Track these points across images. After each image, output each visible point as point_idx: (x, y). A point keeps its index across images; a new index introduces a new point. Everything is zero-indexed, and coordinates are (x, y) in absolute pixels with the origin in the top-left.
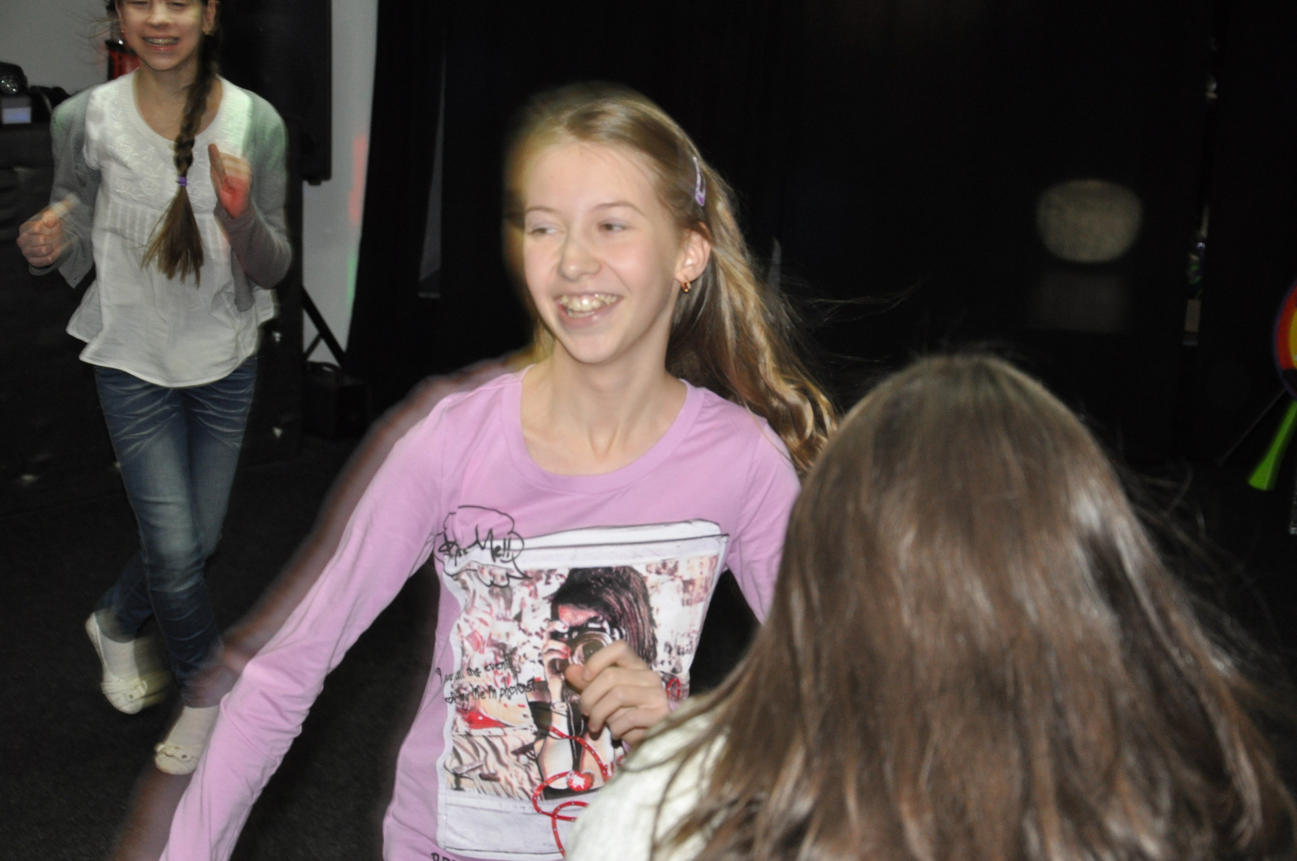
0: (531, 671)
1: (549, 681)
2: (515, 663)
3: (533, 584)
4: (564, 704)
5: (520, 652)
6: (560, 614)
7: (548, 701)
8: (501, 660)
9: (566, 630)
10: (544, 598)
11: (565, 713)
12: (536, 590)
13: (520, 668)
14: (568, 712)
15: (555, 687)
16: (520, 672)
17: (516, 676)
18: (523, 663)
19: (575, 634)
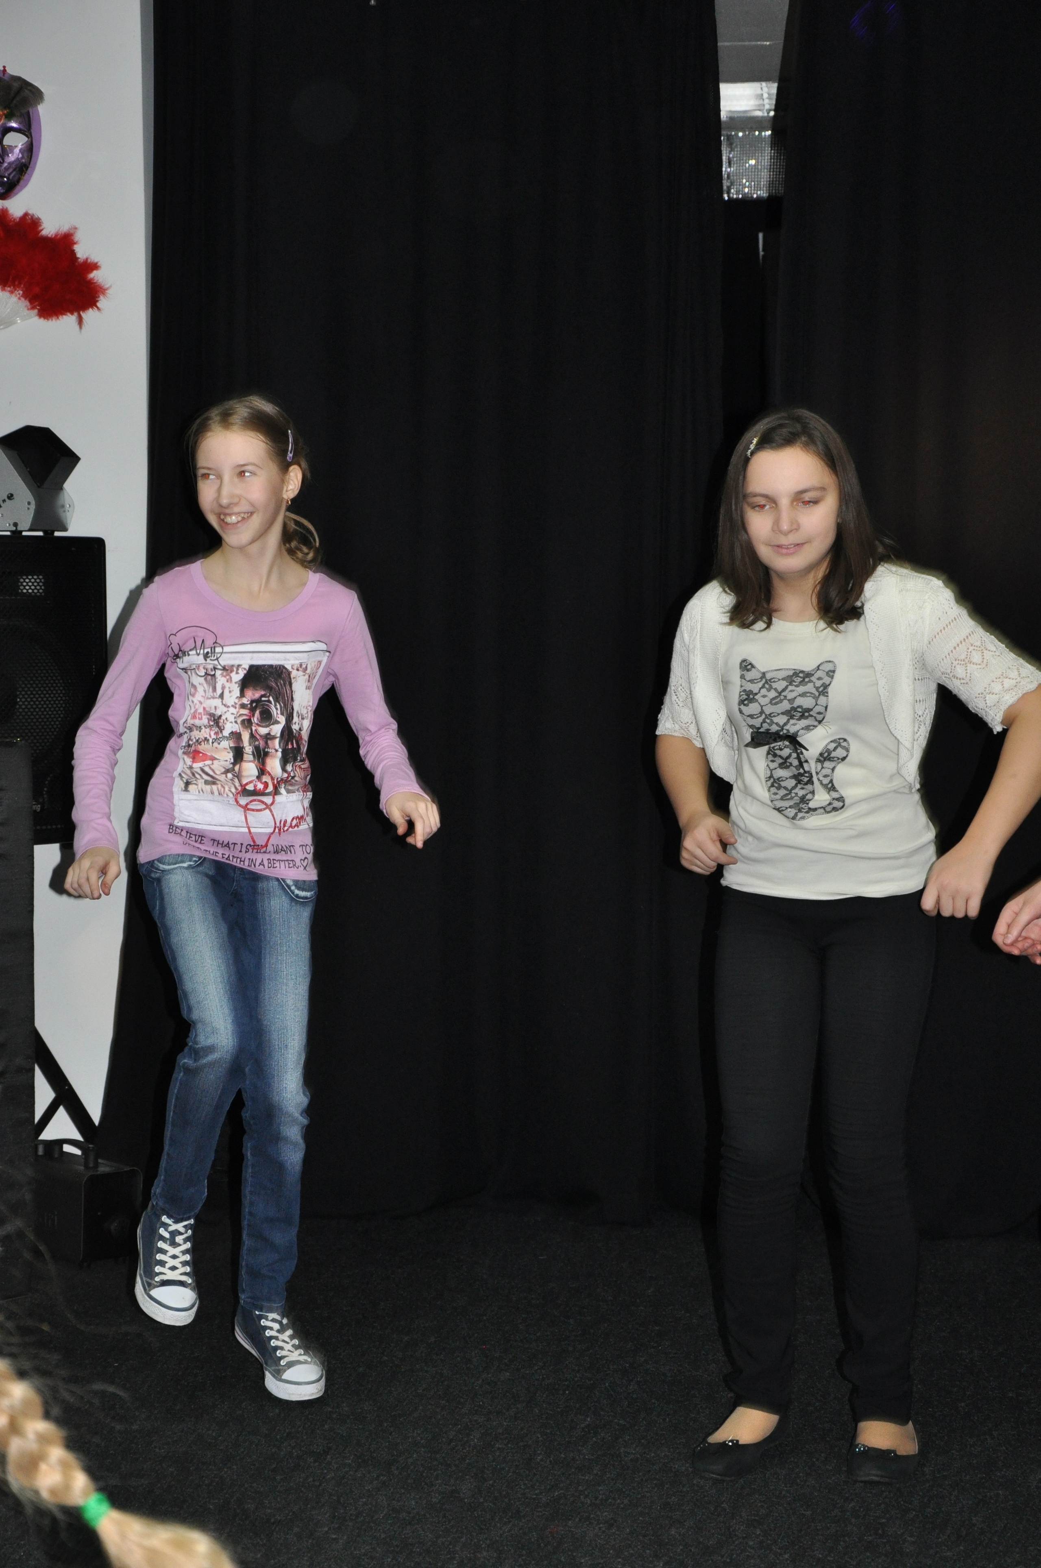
0: (230, 727)
1: (242, 733)
2: (220, 724)
3: (228, 675)
4: (251, 747)
5: (223, 717)
6: (245, 694)
7: (242, 746)
8: (212, 723)
9: (249, 702)
10: (236, 683)
11: (251, 753)
12: (231, 678)
13: (224, 727)
14: (253, 752)
15: (246, 737)
16: (224, 729)
17: (221, 732)
18: (225, 724)
19: (254, 705)
